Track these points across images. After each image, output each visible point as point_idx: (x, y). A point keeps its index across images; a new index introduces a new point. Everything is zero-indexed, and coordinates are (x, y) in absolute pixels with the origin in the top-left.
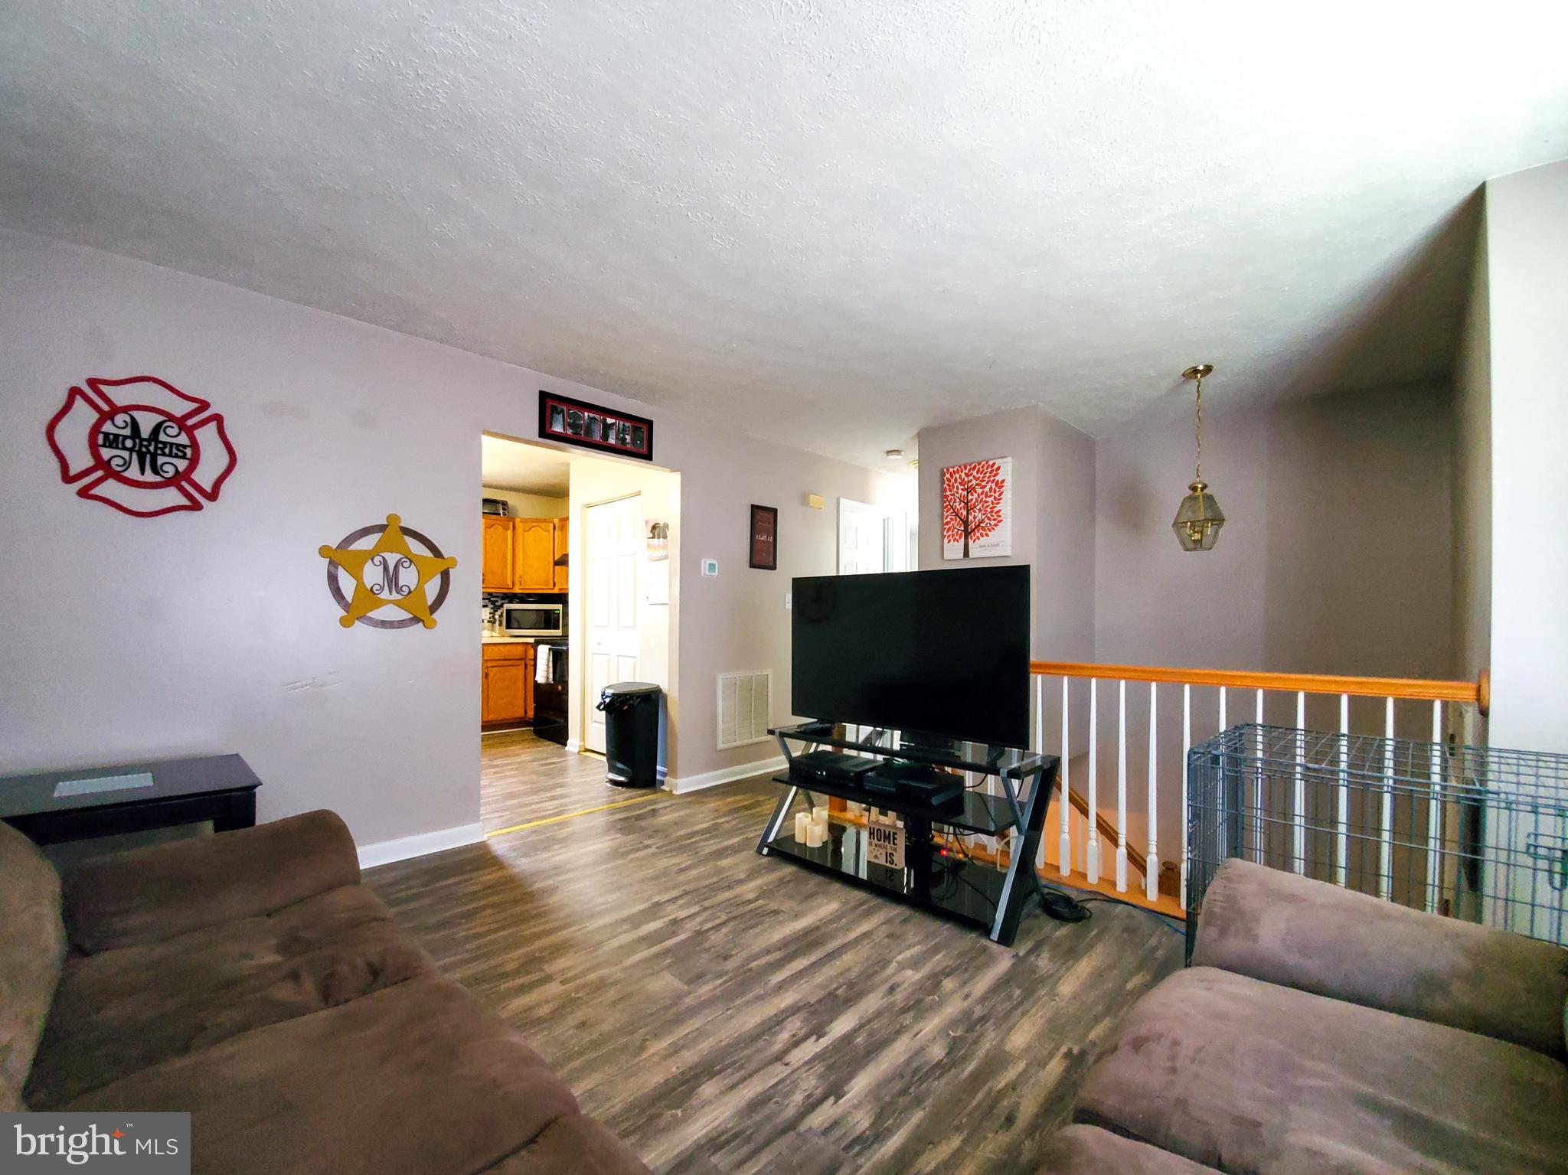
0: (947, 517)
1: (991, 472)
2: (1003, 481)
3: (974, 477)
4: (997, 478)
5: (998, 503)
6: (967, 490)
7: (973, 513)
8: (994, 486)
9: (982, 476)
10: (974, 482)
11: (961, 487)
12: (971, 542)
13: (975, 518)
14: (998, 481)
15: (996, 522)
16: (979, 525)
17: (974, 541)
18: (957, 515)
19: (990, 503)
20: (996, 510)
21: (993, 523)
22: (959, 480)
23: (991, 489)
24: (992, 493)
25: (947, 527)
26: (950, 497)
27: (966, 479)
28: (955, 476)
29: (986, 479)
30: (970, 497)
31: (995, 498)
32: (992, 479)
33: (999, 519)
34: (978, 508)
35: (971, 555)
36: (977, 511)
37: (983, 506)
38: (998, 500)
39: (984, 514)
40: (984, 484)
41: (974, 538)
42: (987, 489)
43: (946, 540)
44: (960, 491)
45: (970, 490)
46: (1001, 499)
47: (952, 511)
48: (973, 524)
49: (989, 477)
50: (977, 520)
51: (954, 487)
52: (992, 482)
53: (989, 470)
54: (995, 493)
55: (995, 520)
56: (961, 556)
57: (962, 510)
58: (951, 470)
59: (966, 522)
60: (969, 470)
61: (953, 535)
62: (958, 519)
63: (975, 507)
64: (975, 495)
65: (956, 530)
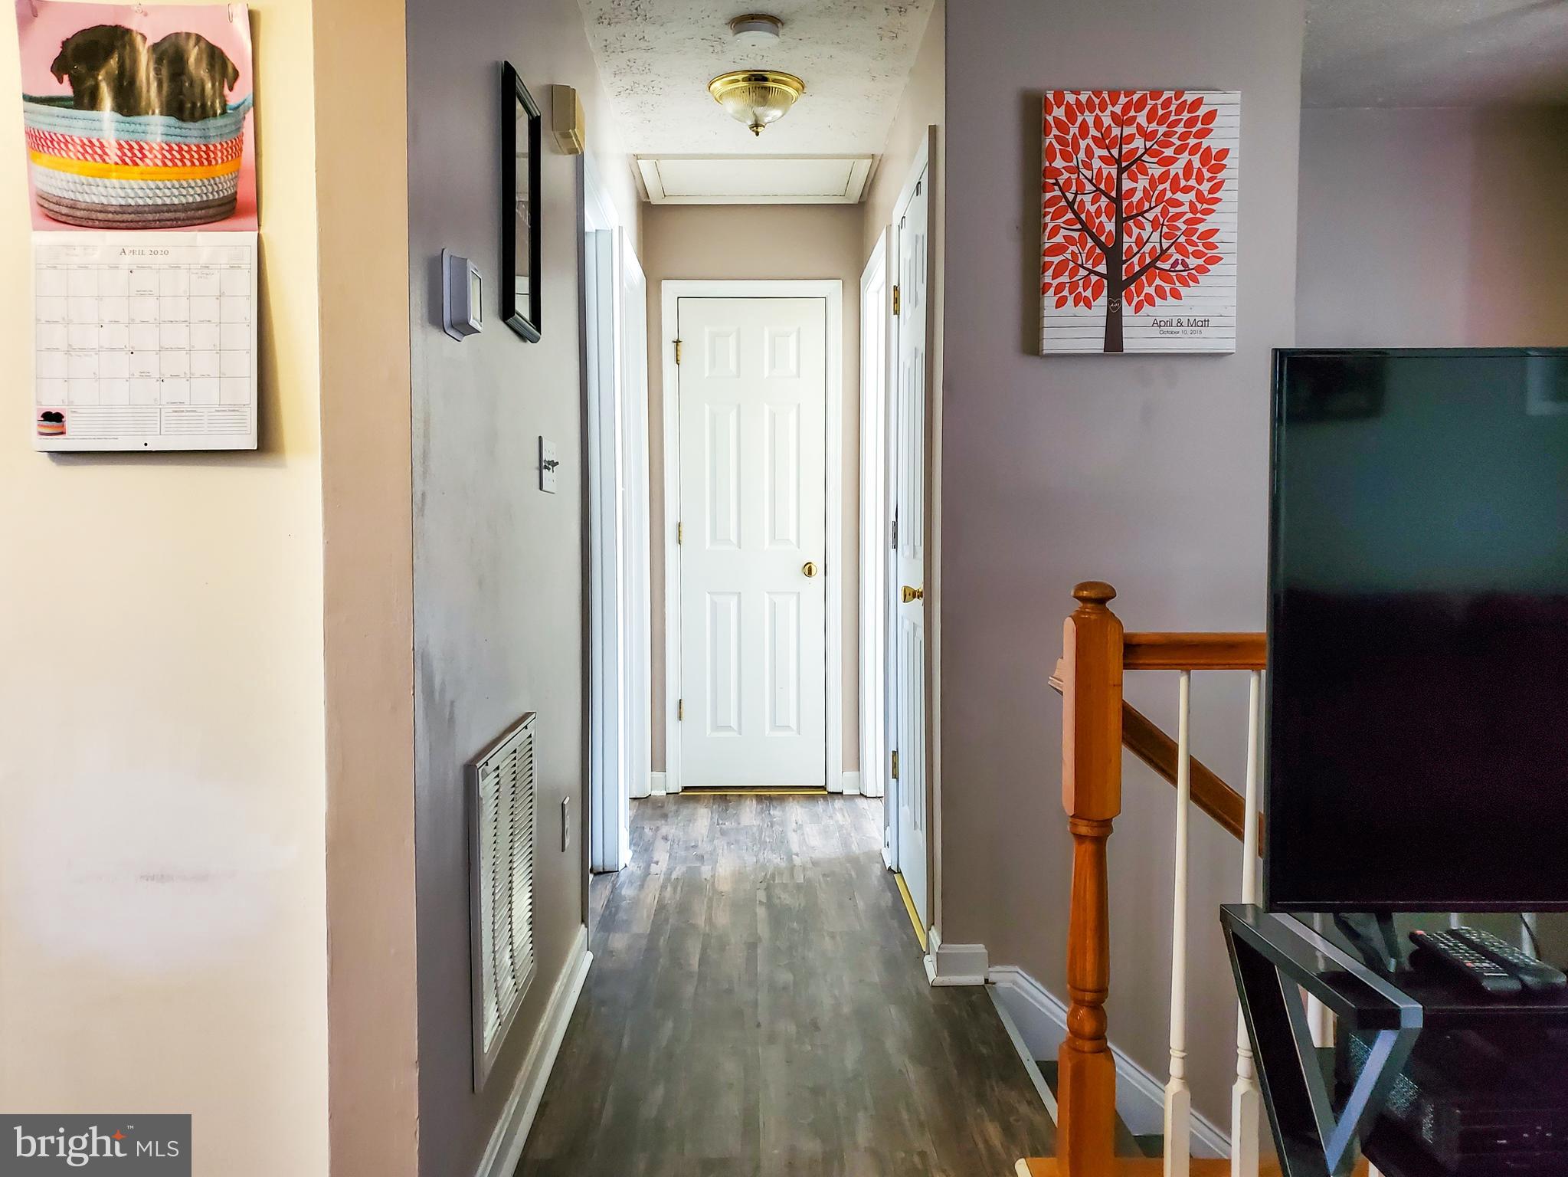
0: (1055, 231)
1: (1190, 123)
2: (1224, 153)
3: (1139, 127)
4: (1205, 143)
5: (1209, 212)
6: (1118, 162)
7: (1136, 231)
8: (1196, 164)
9: (1162, 129)
10: (1139, 143)
11: (1099, 152)
12: (1127, 310)
13: (1140, 243)
14: (1209, 148)
15: (1201, 262)
16: (1152, 264)
17: (1138, 308)
18: (1085, 228)
19: (1185, 208)
20: (1202, 228)
21: (1192, 262)
22: (1093, 132)
23: (1188, 168)
24: (1192, 182)
25: (1056, 260)
26: (1066, 175)
27: (1116, 131)
28: (1080, 119)
29: (1175, 140)
30: (1127, 185)
31: (1200, 196)
32: (1192, 141)
33: (1210, 253)
34: (1150, 216)
35: (1129, 345)
36: (1148, 227)
37: (1164, 212)
38: (1208, 202)
39: (1167, 236)
40: (1169, 152)
41: (1136, 300)
42: (1177, 168)
43: (1049, 300)
44: (1096, 163)
45: (1127, 164)
46: (1218, 200)
47: (1070, 215)
48: (1135, 260)
49: (1184, 137)
50: (1147, 248)
51: (1076, 149)
52: (1194, 150)
53: (1186, 116)
54: (1200, 179)
55: (1197, 254)
56: (1098, 345)
57: (1104, 218)
58: (1070, 98)
59: (1113, 253)
60: (1126, 108)
61: (1074, 286)
62: (1090, 243)
63: (1142, 214)
64: (1143, 182)
65: (1083, 273)
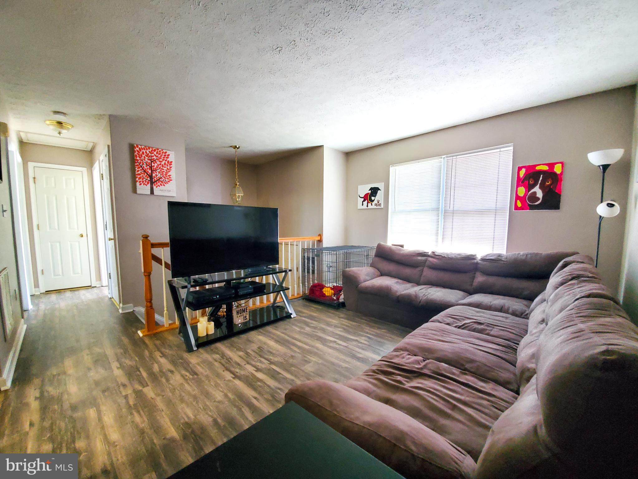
0: (138, 171)
1: (165, 155)
2: (171, 162)
3: (155, 155)
4: (168, 159)
5: (169, 172)
6: (151, 160)
7: (155, 173)
8: (167, 163)
9: (159, 156)
10: (155, 157)
11: (146, 158)
12: (154, 187)
13: (156, 175)
14: (169, 161)
15: (168, 180)
16: (159, 180)
17: (157, 187)
18: (145, 171)
19: (165, 170)
20: (168, 174)
21: (167, 180)
22: (145, 154)
23: (165, 164)
24: (166, 166)
25: (139, 176)
26: (140, 161)
27: (150, 154)
28: (142, 151)
29: (162, 158)
30: (153, 165)
31: (167, 168)
32: (165, 159)
33: (170, 179)
34: (158, 171)
35: (155, 193)
36: (158, 173)
37: (161, 171)
38: (169, 170)
39: (162, 175)
40: (161, 160)
41: (156, 186)
42: (163, 163)
43: (138, 184)
44: (146, 160)
45: (153, 161)
46: (171, 170)
47: (141, 168)
48: (156, 178)
49: (164, 158)
50: (158, 177)
51: (142, 157)
52: (166, 160)
53: (164, 154)
54: (167, 166)
55: (168, 179)
56: (149, 193)
57: (148, 170)
58: (140, 147)
59: (151, 176)
60: (152, 151)
61: (143, 182)
62: (146, 174)
63: (156, 170)
64: (156, 165)
65: (145, 179)
